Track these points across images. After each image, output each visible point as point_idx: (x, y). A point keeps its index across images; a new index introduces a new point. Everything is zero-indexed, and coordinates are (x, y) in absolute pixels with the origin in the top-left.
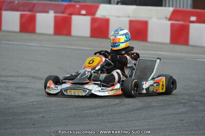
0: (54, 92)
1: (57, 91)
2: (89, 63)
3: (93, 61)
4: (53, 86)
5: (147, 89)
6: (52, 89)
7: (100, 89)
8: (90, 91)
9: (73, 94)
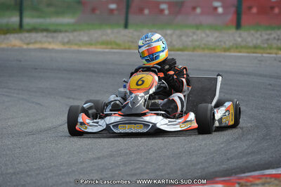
3: (143, 82)
5: (220, 120)
7: (166, 121)
8: (154, 125)
9: (128, 131)
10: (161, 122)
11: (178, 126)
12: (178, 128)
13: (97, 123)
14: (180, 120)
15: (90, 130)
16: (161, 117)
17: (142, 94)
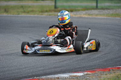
0: (30, 52)
1: (32, 51)
2: (50, 33)
3: (53, 31)
4: (28, 48)
5: (87, 48)
6: (29, 50)
7: (60, 48)
8: (55, 50)
9: (43, 52)
10: (58, 49)
11: (65, 50)
12: (65, 51)
13: (32, 49)
14: (66, 48)
15: (28, 52)
16: (58, 47)
17: (52, 37)
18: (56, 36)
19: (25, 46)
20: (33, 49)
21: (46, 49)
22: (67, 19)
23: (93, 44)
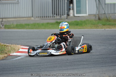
0: (33, 55)
2: (49, 40)
3: (51, 38)
4: (32, 52)
5: (78, 51)
7: (55, 51)
9: (42, 55)
10: (53, 52)
11: (59, 53)
13: (34, 52)
14: (60, 51)
15: (31, 54)
16: (54, 50)
17: (50, 43)
18: (53, 42)
19: (30, 50)
20: (36, 52)
21: (45, 52)
22: (65, 28)
23: (85, 48)
